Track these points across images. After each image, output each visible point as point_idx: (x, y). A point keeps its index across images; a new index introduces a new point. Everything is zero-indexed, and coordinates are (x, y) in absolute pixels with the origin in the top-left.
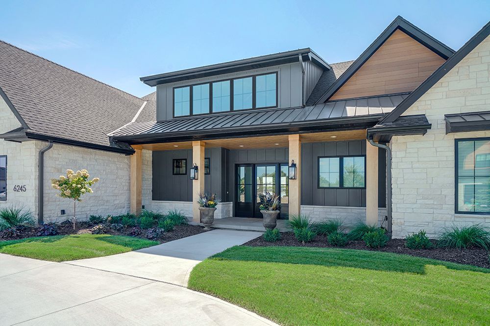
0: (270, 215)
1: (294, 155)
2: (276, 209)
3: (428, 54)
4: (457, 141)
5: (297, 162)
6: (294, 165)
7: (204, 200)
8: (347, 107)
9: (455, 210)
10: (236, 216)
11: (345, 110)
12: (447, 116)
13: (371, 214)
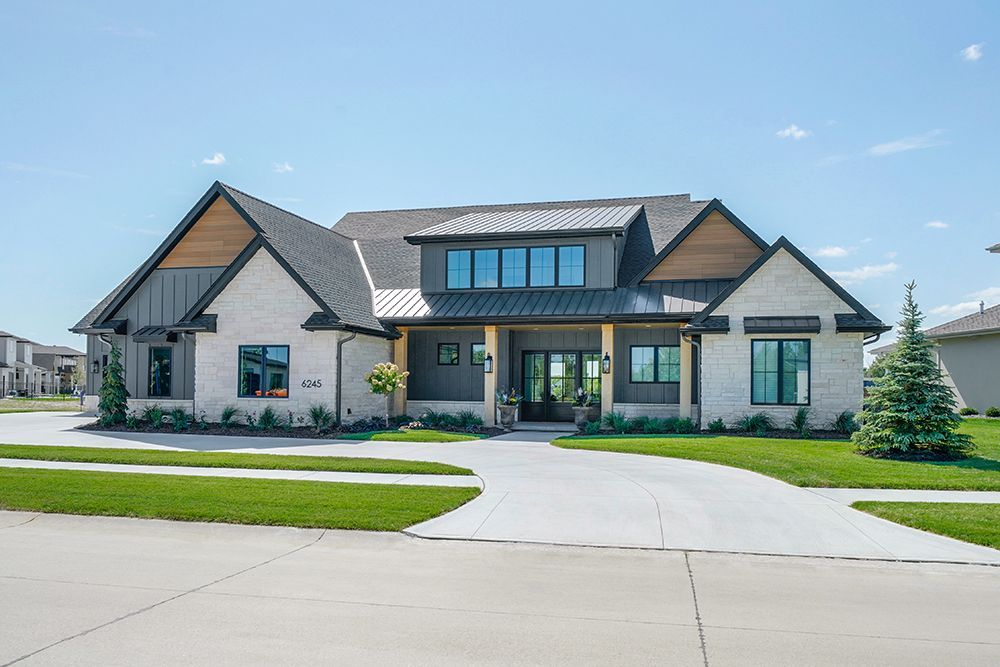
0: (584, 412)
1: (608, 346)
2: (590, 405)
3: (742, 240)
4: (753, 340)
5: (611, 355)
6: (607, 358)
7: (505, 397)
8: (665, 297)
9: (752, 400)
10: (522, 420)
11: (661, 302)
12: (745, 319)
13: (684, 410)
